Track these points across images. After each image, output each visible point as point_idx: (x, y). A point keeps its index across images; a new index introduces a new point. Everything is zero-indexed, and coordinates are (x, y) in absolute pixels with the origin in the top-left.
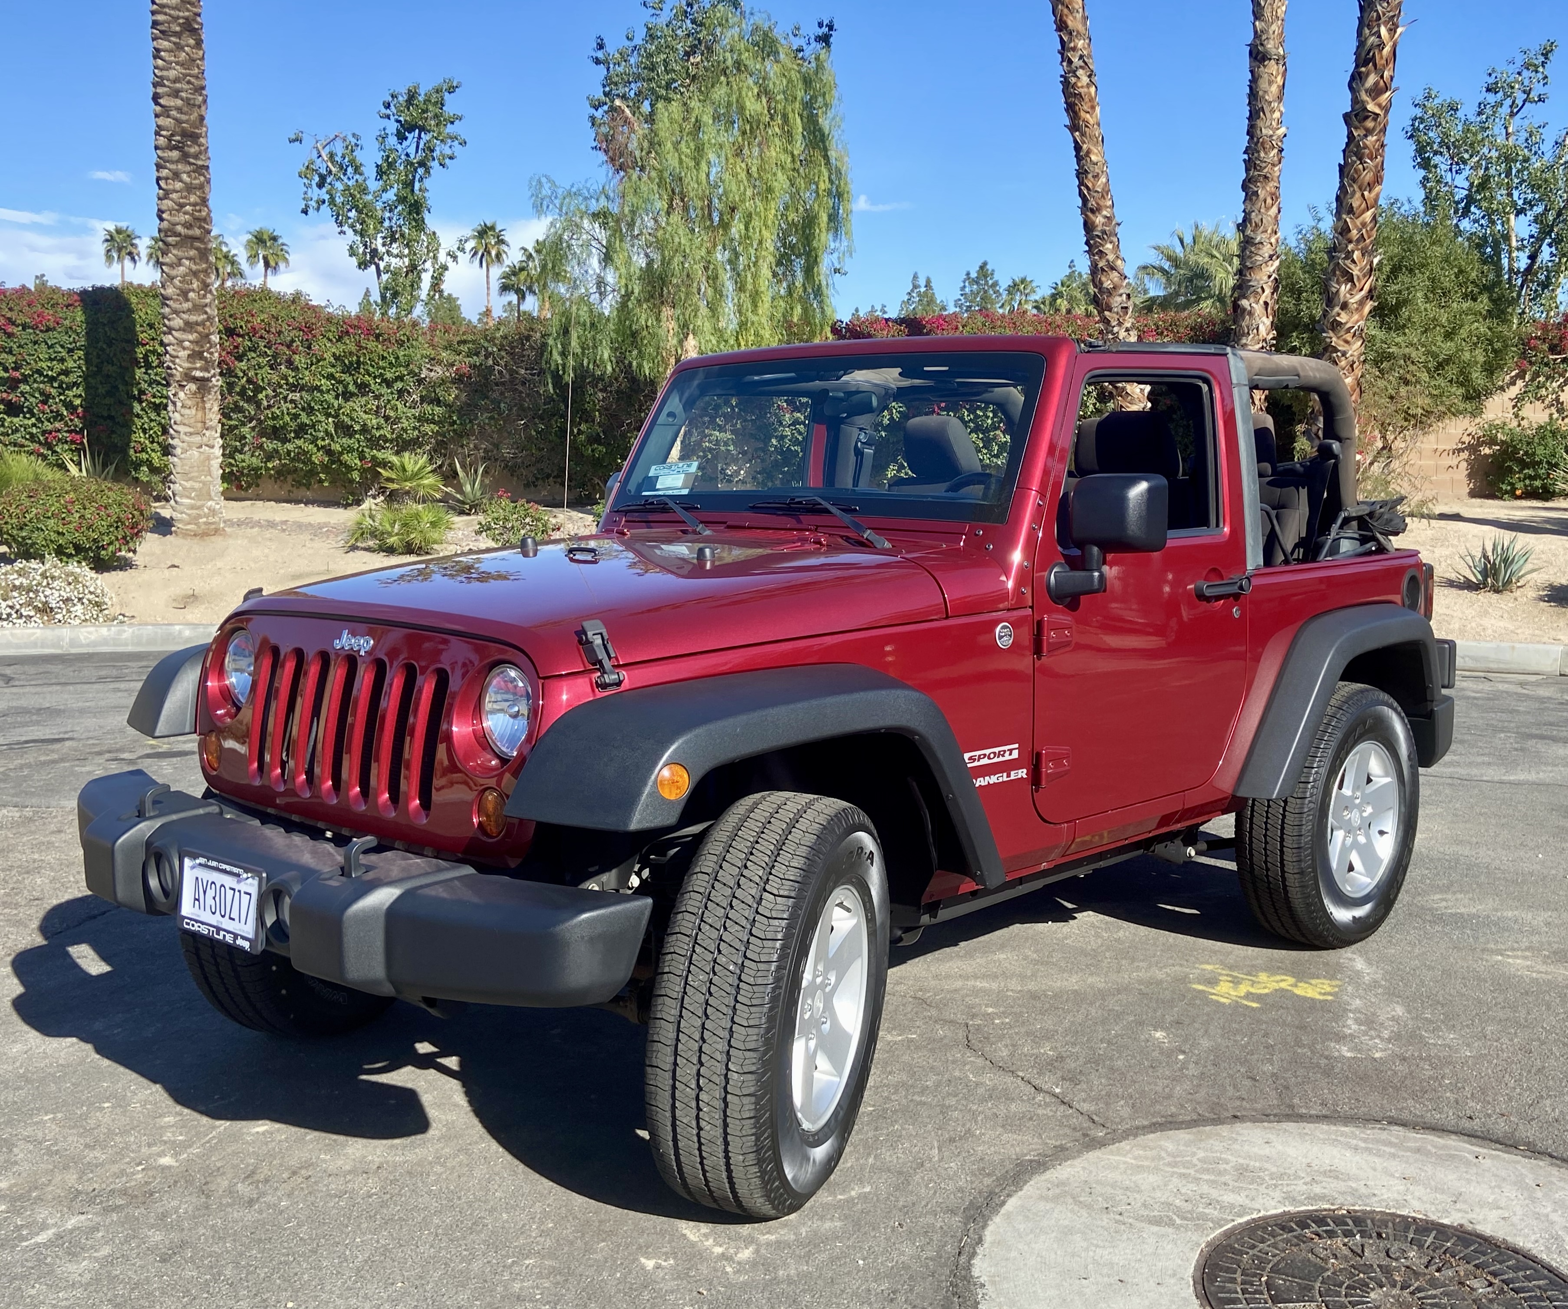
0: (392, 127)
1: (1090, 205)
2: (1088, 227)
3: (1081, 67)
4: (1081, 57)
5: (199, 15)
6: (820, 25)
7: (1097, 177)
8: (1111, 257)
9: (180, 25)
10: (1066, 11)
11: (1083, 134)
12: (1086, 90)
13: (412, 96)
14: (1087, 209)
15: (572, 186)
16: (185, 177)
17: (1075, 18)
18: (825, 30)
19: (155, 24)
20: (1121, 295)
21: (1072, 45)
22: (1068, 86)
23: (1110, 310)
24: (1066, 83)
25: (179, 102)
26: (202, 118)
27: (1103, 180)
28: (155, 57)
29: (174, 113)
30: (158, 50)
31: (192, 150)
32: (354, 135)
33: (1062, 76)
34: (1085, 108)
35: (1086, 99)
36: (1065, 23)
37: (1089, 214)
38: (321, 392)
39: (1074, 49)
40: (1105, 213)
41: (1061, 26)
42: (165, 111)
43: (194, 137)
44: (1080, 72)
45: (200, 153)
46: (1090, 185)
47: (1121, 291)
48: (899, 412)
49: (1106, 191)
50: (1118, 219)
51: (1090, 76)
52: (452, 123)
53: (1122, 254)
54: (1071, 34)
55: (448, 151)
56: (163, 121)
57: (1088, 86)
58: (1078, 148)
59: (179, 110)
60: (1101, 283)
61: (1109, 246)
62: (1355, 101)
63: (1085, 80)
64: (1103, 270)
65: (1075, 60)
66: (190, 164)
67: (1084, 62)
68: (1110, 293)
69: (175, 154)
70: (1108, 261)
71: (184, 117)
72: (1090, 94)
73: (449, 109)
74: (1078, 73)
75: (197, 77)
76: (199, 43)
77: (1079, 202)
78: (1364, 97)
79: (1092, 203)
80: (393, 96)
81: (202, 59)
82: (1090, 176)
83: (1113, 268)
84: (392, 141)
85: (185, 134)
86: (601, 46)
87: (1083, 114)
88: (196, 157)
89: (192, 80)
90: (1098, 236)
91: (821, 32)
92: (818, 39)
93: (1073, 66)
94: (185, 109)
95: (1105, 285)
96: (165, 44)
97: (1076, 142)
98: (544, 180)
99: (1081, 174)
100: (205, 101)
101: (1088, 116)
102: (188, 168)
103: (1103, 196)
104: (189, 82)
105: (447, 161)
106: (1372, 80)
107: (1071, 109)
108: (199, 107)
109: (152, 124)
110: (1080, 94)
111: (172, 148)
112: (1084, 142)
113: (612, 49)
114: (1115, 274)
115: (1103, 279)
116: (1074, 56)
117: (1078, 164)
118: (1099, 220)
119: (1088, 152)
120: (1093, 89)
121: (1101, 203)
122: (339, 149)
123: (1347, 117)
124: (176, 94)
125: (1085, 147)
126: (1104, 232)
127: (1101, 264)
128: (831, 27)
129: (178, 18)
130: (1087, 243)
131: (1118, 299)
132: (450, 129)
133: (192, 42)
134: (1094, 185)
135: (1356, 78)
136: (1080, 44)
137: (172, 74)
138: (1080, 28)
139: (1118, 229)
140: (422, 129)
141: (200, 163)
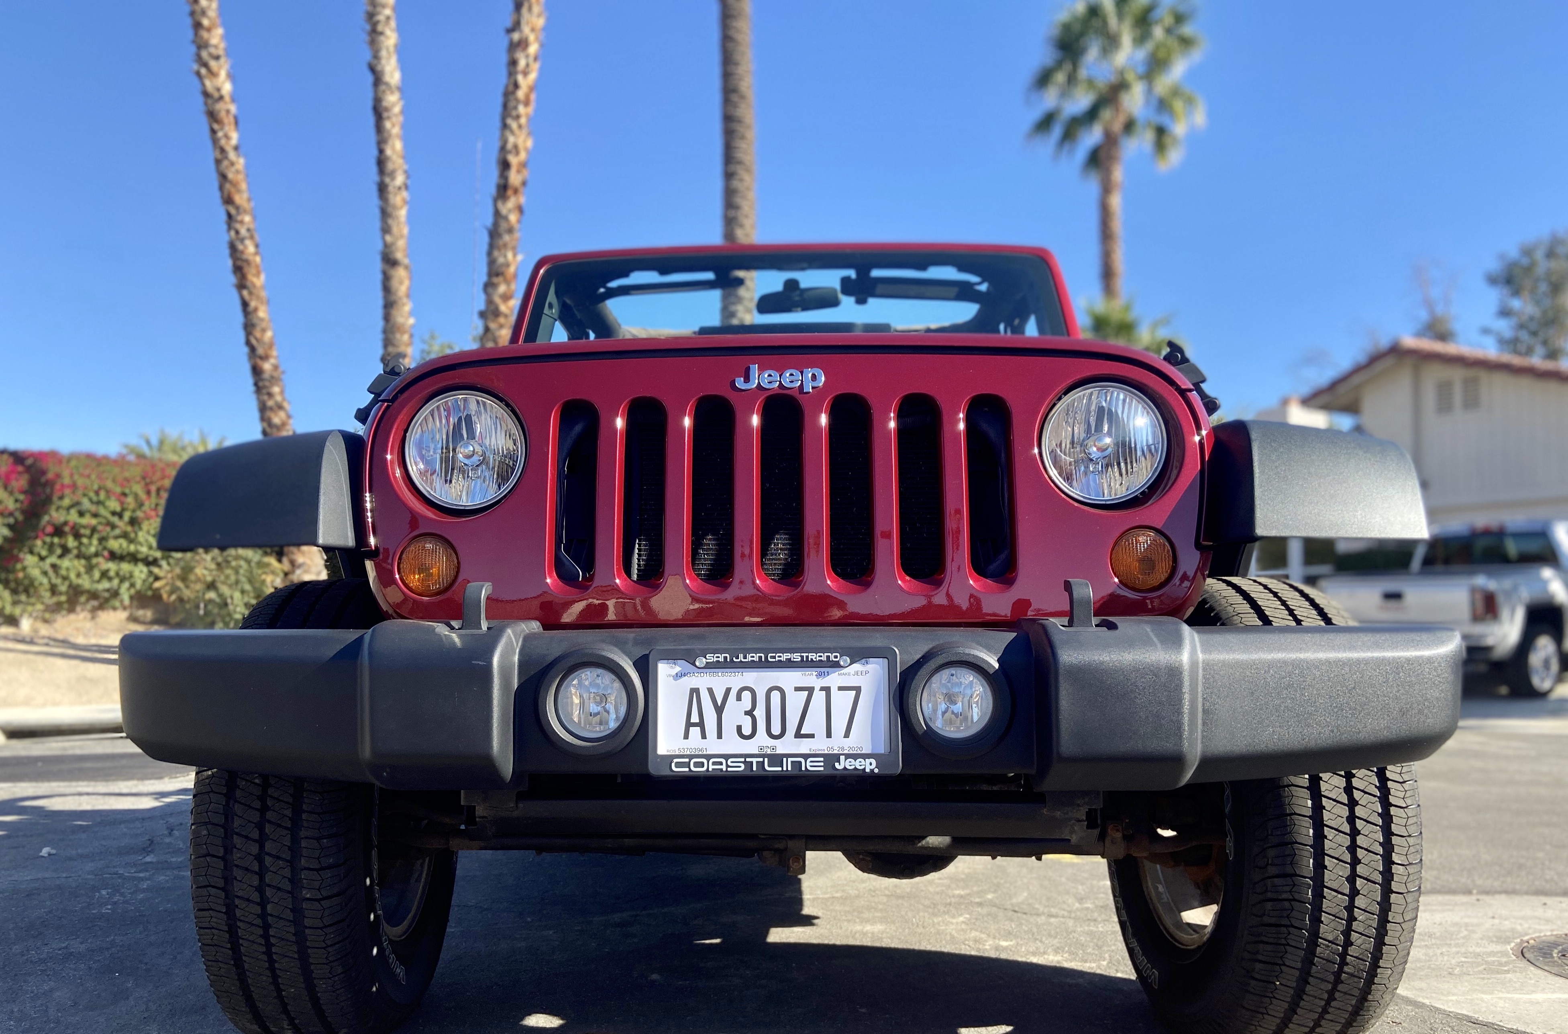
1: (257, 353)
3: (248, 238)
4: (248, 230)
7: (265, 330)
8: (278, 398)
10: (232, 189)
11: (251, 293)
12: (253, 257)
14: (254, 356)
17: (241, 197)
21: (239, 218)
22: (235, 251)
27: (271, 333)
33: (228, 242)
34: (252, 272)
35: (253, 265)
36: (232, 199)
37: (256, 360)
40: (272, 361)
41: (228, 200)
44: (247, 242)
46: (257, 336)
49: (273, 343)
50: (284, 368)
51: (257, 247)
53: (288, 397)
54: (237, 209)
57: (255, 254)
58: (245, 304)
61: (276, 389)
62: (490, 302)
63: (251, 249)
64: (269, 408)
65: (242, 231)
67: (251, 234)
70: (275, 401)
72: (256, 261)
74: (245, 242)
77: (246, 350)
78: (497, 300)
79: (260, 351)
82: (257, 329)
83: (280, 408)
87: (249, 277)
90: (265, 380)
93: (240, 235)
97: (242, 299)
99: (248, 326)
101: (254, 279)
103: (270, 347)
106: (502, 288)
107: (238, 271)
110: (247, 260)
112: (251, 300)
114: (283, 413)
115: (270, 416)
116: (241, 228)
117: (245, 318)
118: (267, 366)
119: (256, 310)
120: (259, 258)
121: (269, 352)
123: (482, 315)
125: (252, 304)
126: (271, 377)
127: (268, 403)
130: (255, 385)
134: (261, 337)
135: (489, 287)
136: (247, 219)
138: (247, 206)
139: (285, 376)
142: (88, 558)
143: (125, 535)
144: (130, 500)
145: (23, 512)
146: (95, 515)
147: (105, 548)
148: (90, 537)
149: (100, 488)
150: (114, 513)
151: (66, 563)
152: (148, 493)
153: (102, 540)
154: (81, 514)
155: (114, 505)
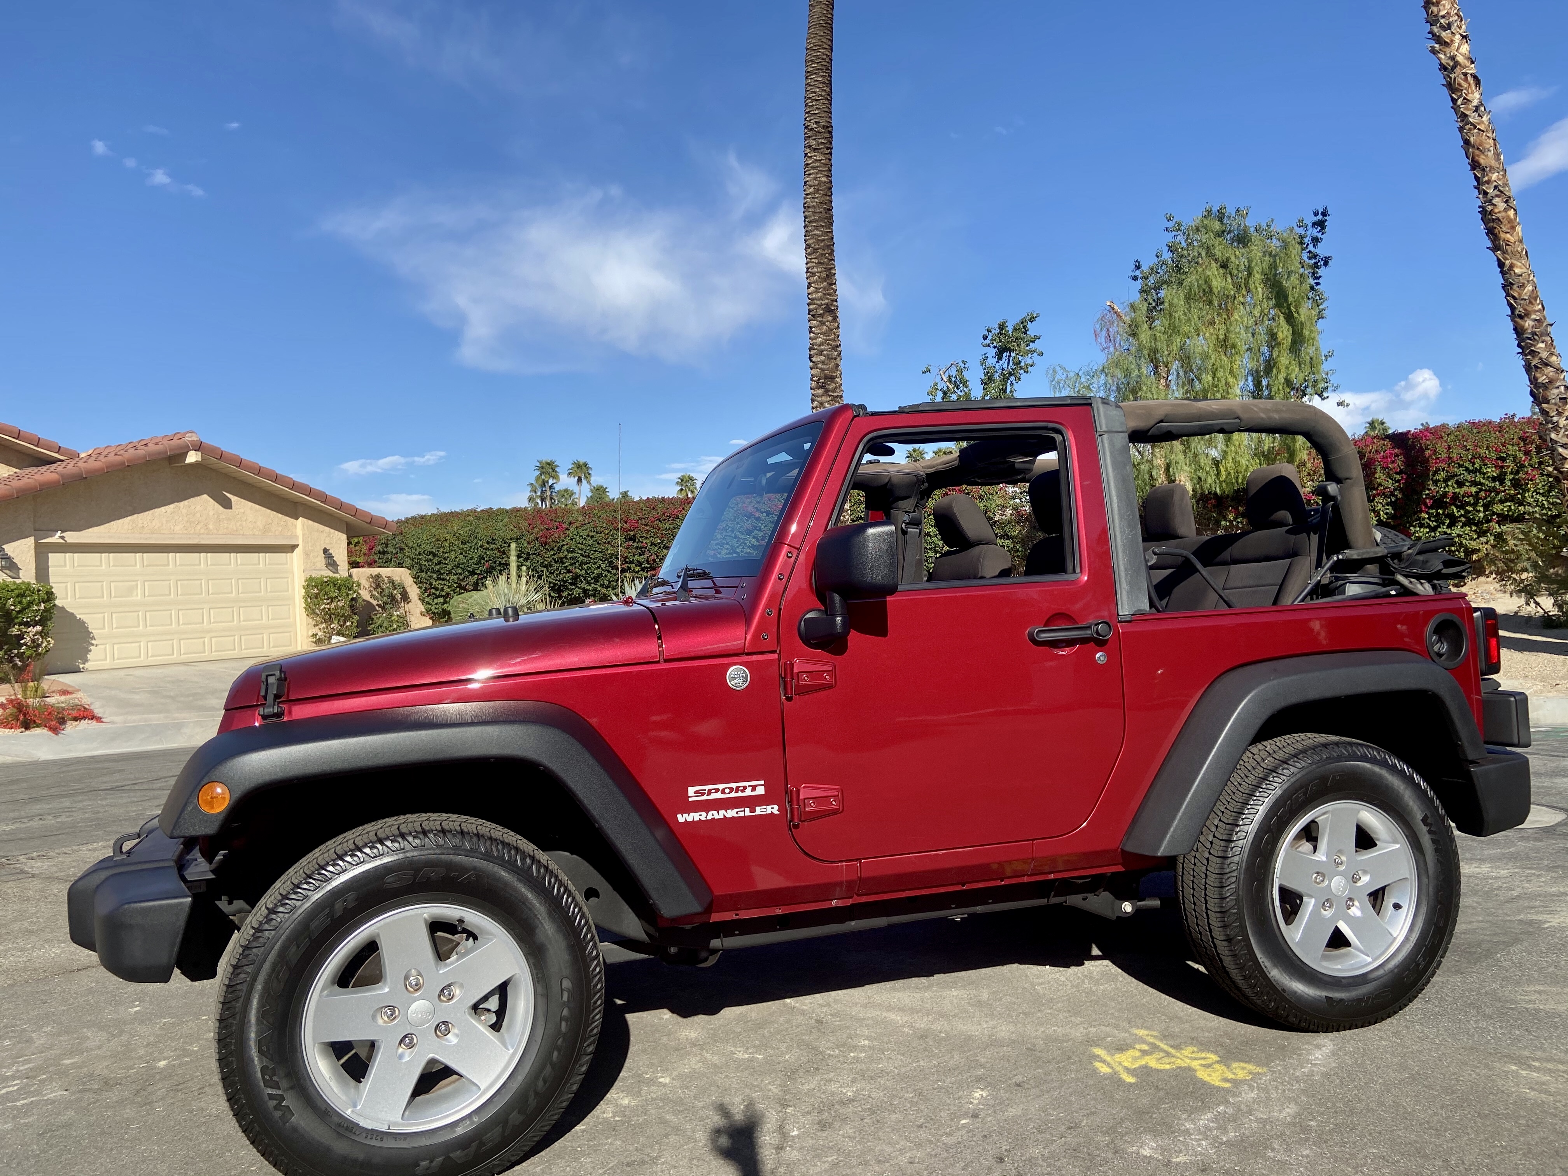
0: (992, 352)
1: (1517, 312)
2: (1519, 331)
3: (1497, 196)
4: (1496, 187)
5: (836, 301)
6: (1316, 214)
7: (1522, 286)
8: (1544, 355)
9: (823, 309)
10: (1477, 152)
11: (1504, 252)
12: (1504, 214)
13: (1002, 327)
14: (1516, 316)
15: (1080, 369)
16: (826, 404)
17: (1487, 156)
18: (1320, 217)
19: (810, 311)
20: (1558, 387)
21: (1486, 179)
22: (1486, 215)
23: (1548, 402)
24: (1484, 212)
25: (823, 358)
26: (837, 366)
27: (1530, 288)
28: (810, 332)
29: (820, 365)
30: (811, 328)
31: (831, 387)
32: (963, 362)
33: (1480, 207)
34: (1504, 229)
35: (1505, 222)
36: (1478, 162)
37: (1518, 320)
38: (931, 536)
39: (1488, 182)
40: (1534, 316)
41: (1475, 165)
42: (815, 365)
43: (832, 378)
44: (1496, 201)
45: (836, 388)
46: (1516, 295)
47: (1558, 384)
48: (1386, 514)
49: (1533, 297)
50: (1549, 321)
51: (1506, 202)
52: (1033, 342)
53: (1557, 351)
54: (1484, 170)
55: (1030, 361)
56: (815, 371)
57: (1505, 210)
59: (823, 363)
60: (1536, 379)
61: (1542, 345)
63: (1502, 206)
64: (1536, 367)
65: (1491, 191)
66: (830, 396)
67: (1499, 190)
68: (1545, 387)
69: (821, 391)
70: (1541, 358)
71: (826, 367)
72: (1508, 217)
73: (1031, 333)
74: (1494, 201)
75: (834, 340)
76: (835, 318)
77: (1508, 311)
79: (1520, 310)
80: (989, 331)
81: (838, 327)
82: (1515, 287)
83: (1547, 365)
84: (992, 361)
85: (827, 378)
86: (1138, 267)
87: (1502, 235)
88: (834, 390)
89: (831, 342)
90: (1529, 338)
91: (1316, 219)
92: (1314, 224)
93: (1489, 196)
94: (826, 362)
95: (1540, 380)
96: (814, 323)
97: (1498, 260)
98: (1058, 368)
99: (1507, 286)
100: (839, 355)
101: (1508, 235)
102: (829, 399)
103: (1530, 302)
104: (828, 344)
105: (1030, 369)
107: (1491, 233)
108: (836, 359)
109: (809, 373)
110: (1498, 219)
111: (818, 388)
112: (1506, 259)
113: (1145, 268)
114: (1550, 369)
115: (1538, 375)
116: (1489, 188)
117: (1503, 278)
118: (1528, 324)
119: (1512, 266)
120: (1511, 213)
121: (1529, 308)
122: (953, 372)
124: (821, 353)
125: (1507, 262)
126: (1534, 334)
127: (1535, 362)
128: (1324, 214)
129: (822, 305)
130: (1519, 346)
131: (1556, 391)
132: (1032, 346)
133: (830, 318)
134: (1520, 294)
136: (1494, 176)
137: (819, 341)
138: (1493, 163)
139: (1549, 329)
140: (1011, 351)
141: (836, 394)
142: (1479, 524)
143: (1511, 499)
144: (1509, 463)
145: (1401, 490)
146: (1474, 483)
147: (1493, 514)
148: (1475, 505)
149: (1474, 457)
150: (1494, 479)
151: (1456, 531)
152: (1527, 453)
153: (1486, 507)
154: (1460, 484)
155: (1492, 471)
